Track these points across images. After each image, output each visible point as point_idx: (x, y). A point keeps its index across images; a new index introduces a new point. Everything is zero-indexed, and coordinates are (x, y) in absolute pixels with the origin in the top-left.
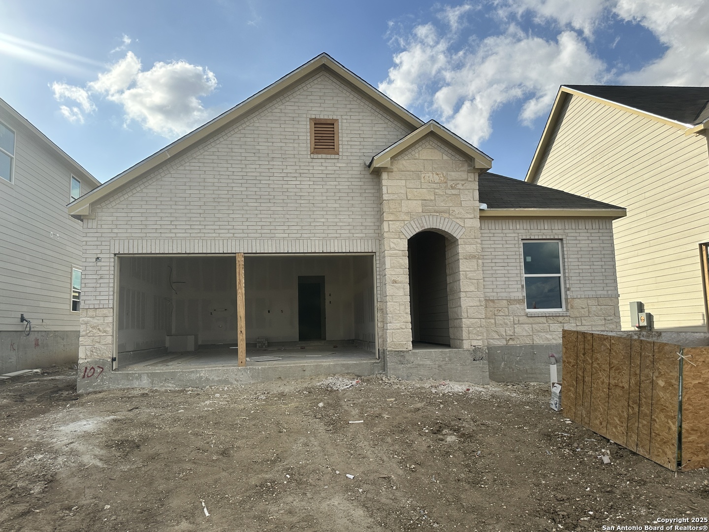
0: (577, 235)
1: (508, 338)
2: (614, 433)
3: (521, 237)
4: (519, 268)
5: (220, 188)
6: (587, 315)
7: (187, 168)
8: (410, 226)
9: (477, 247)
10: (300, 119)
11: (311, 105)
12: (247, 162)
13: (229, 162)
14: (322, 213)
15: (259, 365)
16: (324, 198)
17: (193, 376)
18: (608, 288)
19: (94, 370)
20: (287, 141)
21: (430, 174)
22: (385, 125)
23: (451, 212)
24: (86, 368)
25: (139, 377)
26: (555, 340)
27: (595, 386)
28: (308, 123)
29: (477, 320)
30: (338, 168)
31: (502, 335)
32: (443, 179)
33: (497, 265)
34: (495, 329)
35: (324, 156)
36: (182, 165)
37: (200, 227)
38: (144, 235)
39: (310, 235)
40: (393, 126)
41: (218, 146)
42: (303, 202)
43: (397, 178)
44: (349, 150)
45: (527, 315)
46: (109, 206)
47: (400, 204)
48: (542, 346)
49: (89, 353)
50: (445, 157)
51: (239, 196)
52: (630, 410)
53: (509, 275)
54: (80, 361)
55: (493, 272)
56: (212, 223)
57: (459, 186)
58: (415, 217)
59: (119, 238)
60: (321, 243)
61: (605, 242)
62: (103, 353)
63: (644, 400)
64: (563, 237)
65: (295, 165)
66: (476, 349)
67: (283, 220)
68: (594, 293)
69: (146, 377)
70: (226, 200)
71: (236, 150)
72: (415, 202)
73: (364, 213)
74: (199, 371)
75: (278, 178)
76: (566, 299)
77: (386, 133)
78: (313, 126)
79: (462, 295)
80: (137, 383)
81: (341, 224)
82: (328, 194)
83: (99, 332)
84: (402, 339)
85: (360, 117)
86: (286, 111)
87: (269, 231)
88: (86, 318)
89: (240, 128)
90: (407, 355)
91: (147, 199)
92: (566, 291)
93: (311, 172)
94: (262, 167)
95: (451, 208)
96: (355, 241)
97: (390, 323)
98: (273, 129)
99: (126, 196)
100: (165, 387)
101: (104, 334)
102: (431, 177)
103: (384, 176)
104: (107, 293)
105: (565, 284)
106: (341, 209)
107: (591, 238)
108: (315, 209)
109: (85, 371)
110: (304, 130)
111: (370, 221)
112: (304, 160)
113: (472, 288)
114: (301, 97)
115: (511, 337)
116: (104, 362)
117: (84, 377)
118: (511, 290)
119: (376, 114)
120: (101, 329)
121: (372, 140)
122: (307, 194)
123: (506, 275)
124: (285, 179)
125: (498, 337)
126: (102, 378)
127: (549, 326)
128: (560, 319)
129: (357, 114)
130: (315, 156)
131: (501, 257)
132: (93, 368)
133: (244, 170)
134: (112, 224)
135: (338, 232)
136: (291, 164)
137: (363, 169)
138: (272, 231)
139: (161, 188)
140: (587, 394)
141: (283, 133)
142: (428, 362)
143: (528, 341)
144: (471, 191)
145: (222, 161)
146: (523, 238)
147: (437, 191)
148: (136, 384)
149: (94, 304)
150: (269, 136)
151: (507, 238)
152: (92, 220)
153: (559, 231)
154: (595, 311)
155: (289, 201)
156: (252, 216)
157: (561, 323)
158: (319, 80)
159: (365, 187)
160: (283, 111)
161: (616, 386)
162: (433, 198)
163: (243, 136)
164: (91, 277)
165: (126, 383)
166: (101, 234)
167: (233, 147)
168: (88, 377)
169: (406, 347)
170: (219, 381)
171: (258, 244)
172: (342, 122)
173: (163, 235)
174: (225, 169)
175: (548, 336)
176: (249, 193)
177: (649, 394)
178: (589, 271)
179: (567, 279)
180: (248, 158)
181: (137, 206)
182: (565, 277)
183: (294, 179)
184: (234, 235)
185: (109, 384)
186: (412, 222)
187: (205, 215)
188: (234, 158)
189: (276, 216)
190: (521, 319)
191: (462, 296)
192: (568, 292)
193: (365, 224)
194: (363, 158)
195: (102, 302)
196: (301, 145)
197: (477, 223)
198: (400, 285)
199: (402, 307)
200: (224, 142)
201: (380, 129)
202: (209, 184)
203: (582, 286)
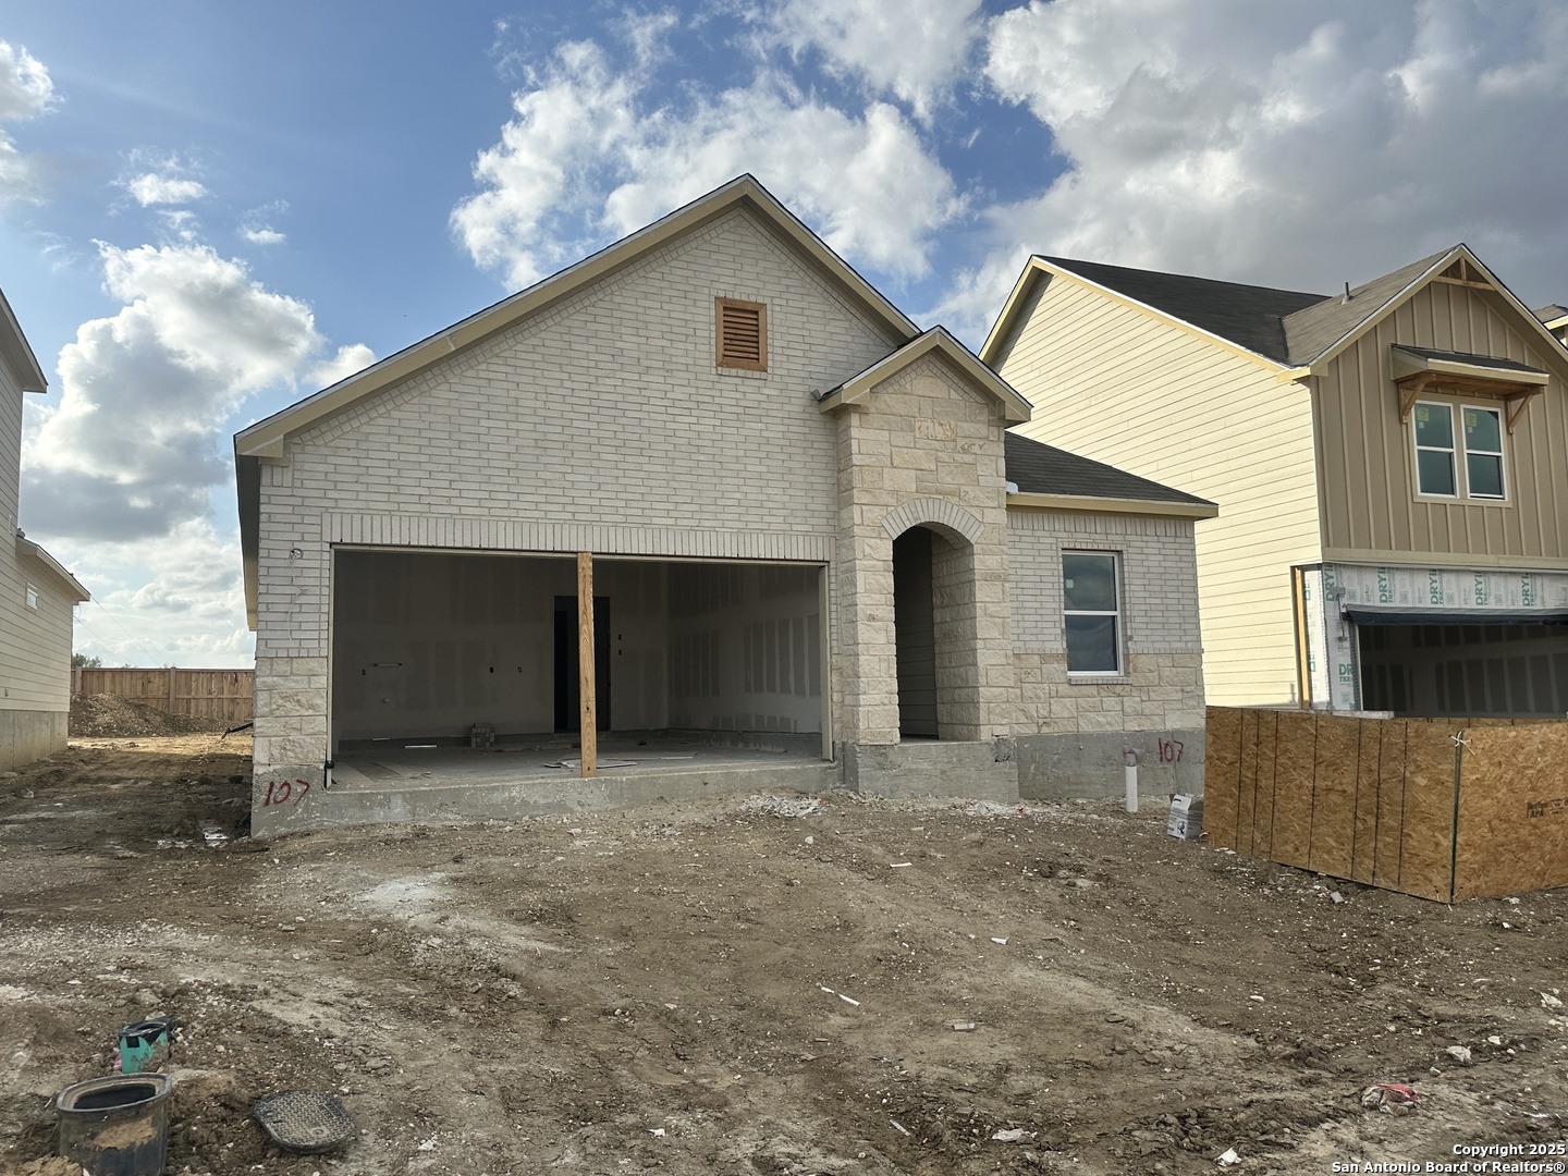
0: (1144, 545)
1: (1041, 721)
2: (1324, 860)
3: (1060, 545)
4: (1057, 599)
5: (548, 421)
6: (1156, 682)
7: (483, 374)
8: (896, 516)
9: (1002, 559)
10: (697, 296)
11: (717, 270)
12: (599, 373)
13: (565, 368)
14: (736, 481)
15: (624, 774)
16: (741, 453)
17: (497, 797)
18: (1187, 638)
19: (290, 789)
20: (674, 337)
21: (930, 424)
22: (847, 324)
23: (962, 494)
24: (272, 784)
25: (386, 802)
26: (1111, 725)
27: (1283, 793)
28: (713, 306)
29: (1001, 689)
30: (764, 398)
31: (1032, 717)
32: (949, 433)
33: (1025, 592)
34: (1021, 706)
35: (741, 372)
36: (471, 368)
37: (508, 497)
38: (395, 507)
39: (715, 523)
40: (860, 325)
41: (543, 335)
42: (702, 457)
43: (875, 425)
44: (785, 365)
45: (1069, 682)
46: (320, 441)
47: (881, 475)
48: (1091, 735)
49: (276, 753)
50: (954, 395)
51: (583, 440)
52: (1359, 824)
53: (1043, 612)
54: (258, 770)
55: (1019, 605)
56: (532, 490)
57: (976, 449)
58: (904, 500)
59: (340, 510)
60: (734, 539)
61: (1184, 559)
62: (308, 751)
63: (1388, 807)
64: (1124, 548)
65: (689, 385)
66: (1000, 742)
67: (667, 491)
68: (1166, 645)
69: (400, 801)
70: (560, 445)
71: (579, 347)
72: (906, 472)
73: (809, 487)
74: (509, 787)
75: (657, 409)
76: (1126, 656)
77: (849, 338)
78: (722, 313)
79: (980, 644)
80: (382, 813)
81: (770, 505)
82: (747, 446)
83: (298, 708)
84: (884, 723)
85: (805, 305)
86: (672, 278)
87: (639, 512)
88: (271, 679)
89: (587, 303)
90: (890, 752)
91: (401, 432)
92: (1127, 642)
93: (717, 400)
94: (627, 383)
95: (962, 487)
96: (794, 539)
97: (865, 693)
98: (648, 312)
99: (355, 423)
100: (440, 820)
101: (311, 712)
102: (931, 429)
103: (855, 419)
104: (315, 626)
105: (1125, 628)
106: (770, 476)
107: (1164, 552)
108: (724, 473)
109: (270, 791)
110: (705, 319)
111: (820, 503)
112: (704, 377)
113: (995, 633)
114: (700, 253)
115: (1046, 720)
116: (311, 772)
117: (267, 802)
118: (1045, 638)
119: (832, 301)
120: (303, 701)
121: (825, 349)
122: (710, 443)
123: (1039, 611)
124: (670, 411)
125: (1026, 721)
126: (307, 806)
127: (1101, 701)
128: (1118, 689)
129: (798, 297)
130: (726, 371)
131: (1031, 579)
132: (286, 784)
133: (594, 387)
134: (326, 480)
135: (766, 519)
136: (682, 382)
137: (809, 403)
138: (647, 512)
139: (429, 412)
140: (1264, 807)
141: (668, 321)
142: (926, 766)
143: (1071, 728)
144: (994, 458)
145: (550, 367)
146: (1066, 546)
147: (940, 454)
148: (379, 815)
149: (288, 649)
150: (640, 325)
151: (1041, 546)
152: (280, 469)
153: (1118, 538)
154: (1168, 677)
155: (677, 455)
156: (609, 480)
157: (1119, 696)
158: (732, 224)
159: (812, 437)
160: (667, 277)
161: (1329, 790)
162: (933, 467)
163: (591, 318)
164: (279, 590)
165: (358, 815)
166: (301, 499)
167: (572, 338)
168: (276, 802)
169: (890, 737)
170: (548, 806)
171: (620, 537)
172: (772, 311)
173: (433, 509)
174: (558, 383)
175: (1100, 719)
176: (603, 434)
177: (1398, 799)
178: (1161, 607)
179: (1128, 620)
180: (601, 365)
181: (378, 446)
182: (1124, 616)
183: (687, 412)
184: (574, 516)
185: (321, 816)
186: (900, 509)
187: (519, 474)
188: (575, 362)
189: (654, 483)
190: (1061, 688)
191: (978, 646)
192: (1129, 643)
193: (810, 507)
194: (809, 382)
195: (305, 644)
196: (700, 347)
197: (1002, 516)
198: (880, 623)
199: (884, 665)
200: (553, 329)
201: (838, 330)
202: (527, 411)
203: (1149, 632)
